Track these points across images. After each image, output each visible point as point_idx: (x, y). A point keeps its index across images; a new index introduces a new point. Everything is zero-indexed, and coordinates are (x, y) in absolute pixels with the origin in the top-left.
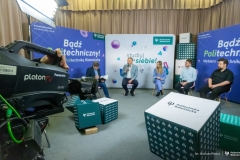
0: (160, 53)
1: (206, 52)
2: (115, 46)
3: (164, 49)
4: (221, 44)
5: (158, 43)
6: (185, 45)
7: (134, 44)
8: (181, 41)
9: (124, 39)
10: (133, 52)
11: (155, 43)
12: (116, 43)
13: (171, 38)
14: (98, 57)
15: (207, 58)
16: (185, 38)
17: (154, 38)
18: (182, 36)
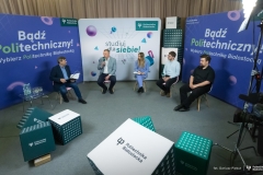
0: (144, 41)
1: (193, 41)
2: (91, 33)
3: (149, 36)
4: (208, 33)
5: (142, 29)
6: (171, 31)
7: (114, 30)
8: (168, 27)
9: (102, 24)
10: (114, 38)
11: (138, 29)
12: (91, 29)
13: (156, 22)
14: (71, 48)
15: (195, 48)
16: (172, 23)
17: (137, 22)
18: (168, 19)
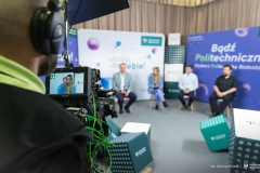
0: (149, 57)
1: (198, 56)
3: (153, 52)
4: (215, 48)
5: (147, 44)
6: (175, 47)
7: (118, 44)
8: (171, 43)
11: (143, 44)
12: (93, 42)
13: (160, 38)
15: (199, 62)
16: (175, 39)
17: (143, 37)
18: (171, 36)
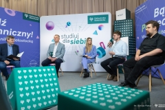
0: (96, 33)
1: (143, 27)
2: (49, 28)
3: (100, 28)
4: (156, 12)
5: (93, 22)
6: (121, 22)
7: (68, 24)
8: (118, 18)
9: (58, 20)
10: (69, 32)
11: (89, 22)
12: (50, 24)
13: (107, 16)
17: (89, 17)
18: (118, 13)
